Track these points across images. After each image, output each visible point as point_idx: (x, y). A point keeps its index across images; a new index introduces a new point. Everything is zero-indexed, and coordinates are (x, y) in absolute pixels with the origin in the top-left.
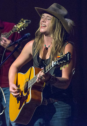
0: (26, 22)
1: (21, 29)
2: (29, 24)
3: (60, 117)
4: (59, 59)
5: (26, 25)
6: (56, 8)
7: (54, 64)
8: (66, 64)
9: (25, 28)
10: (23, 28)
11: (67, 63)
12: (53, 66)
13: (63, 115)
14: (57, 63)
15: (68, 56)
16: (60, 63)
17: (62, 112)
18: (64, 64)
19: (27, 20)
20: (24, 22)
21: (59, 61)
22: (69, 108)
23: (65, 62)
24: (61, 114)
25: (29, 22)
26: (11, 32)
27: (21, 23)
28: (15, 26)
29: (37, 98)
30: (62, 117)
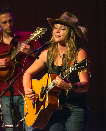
0: (43, 29)
1: (38, 37)
2: (45, 32)
3: (73, 121)
4: (77, 65)
5: (43, 33)
6: (68, 17)
7: (72, 70)
8: (84, 70)
9: (42, 36)
10: (40, 36)
11: (86, 68)
12: (71, 72)
13: (76, 118)
14: (74, 68)
15: (86, 62)
16: (78, 69)
17: (76, 116)
18: (82, 69)
19: (43, 28)
20: (40, 30)
21: (77, 67)
22: (82, 112)
23: (84, 68)
24: (74, 118)
25: (46, 29)
26: (28, 40)
27: (37, 32)
28: (32, 34)
29: (54, 103)
30: (75, 121)
